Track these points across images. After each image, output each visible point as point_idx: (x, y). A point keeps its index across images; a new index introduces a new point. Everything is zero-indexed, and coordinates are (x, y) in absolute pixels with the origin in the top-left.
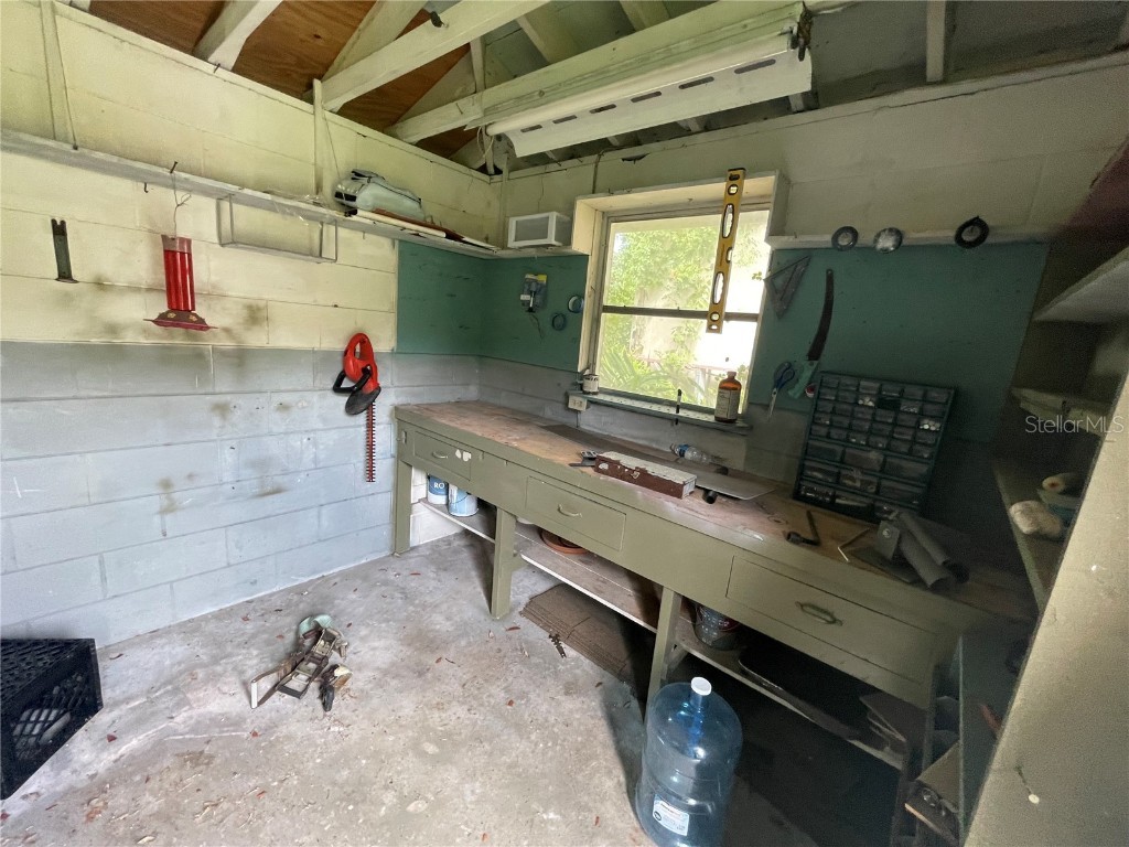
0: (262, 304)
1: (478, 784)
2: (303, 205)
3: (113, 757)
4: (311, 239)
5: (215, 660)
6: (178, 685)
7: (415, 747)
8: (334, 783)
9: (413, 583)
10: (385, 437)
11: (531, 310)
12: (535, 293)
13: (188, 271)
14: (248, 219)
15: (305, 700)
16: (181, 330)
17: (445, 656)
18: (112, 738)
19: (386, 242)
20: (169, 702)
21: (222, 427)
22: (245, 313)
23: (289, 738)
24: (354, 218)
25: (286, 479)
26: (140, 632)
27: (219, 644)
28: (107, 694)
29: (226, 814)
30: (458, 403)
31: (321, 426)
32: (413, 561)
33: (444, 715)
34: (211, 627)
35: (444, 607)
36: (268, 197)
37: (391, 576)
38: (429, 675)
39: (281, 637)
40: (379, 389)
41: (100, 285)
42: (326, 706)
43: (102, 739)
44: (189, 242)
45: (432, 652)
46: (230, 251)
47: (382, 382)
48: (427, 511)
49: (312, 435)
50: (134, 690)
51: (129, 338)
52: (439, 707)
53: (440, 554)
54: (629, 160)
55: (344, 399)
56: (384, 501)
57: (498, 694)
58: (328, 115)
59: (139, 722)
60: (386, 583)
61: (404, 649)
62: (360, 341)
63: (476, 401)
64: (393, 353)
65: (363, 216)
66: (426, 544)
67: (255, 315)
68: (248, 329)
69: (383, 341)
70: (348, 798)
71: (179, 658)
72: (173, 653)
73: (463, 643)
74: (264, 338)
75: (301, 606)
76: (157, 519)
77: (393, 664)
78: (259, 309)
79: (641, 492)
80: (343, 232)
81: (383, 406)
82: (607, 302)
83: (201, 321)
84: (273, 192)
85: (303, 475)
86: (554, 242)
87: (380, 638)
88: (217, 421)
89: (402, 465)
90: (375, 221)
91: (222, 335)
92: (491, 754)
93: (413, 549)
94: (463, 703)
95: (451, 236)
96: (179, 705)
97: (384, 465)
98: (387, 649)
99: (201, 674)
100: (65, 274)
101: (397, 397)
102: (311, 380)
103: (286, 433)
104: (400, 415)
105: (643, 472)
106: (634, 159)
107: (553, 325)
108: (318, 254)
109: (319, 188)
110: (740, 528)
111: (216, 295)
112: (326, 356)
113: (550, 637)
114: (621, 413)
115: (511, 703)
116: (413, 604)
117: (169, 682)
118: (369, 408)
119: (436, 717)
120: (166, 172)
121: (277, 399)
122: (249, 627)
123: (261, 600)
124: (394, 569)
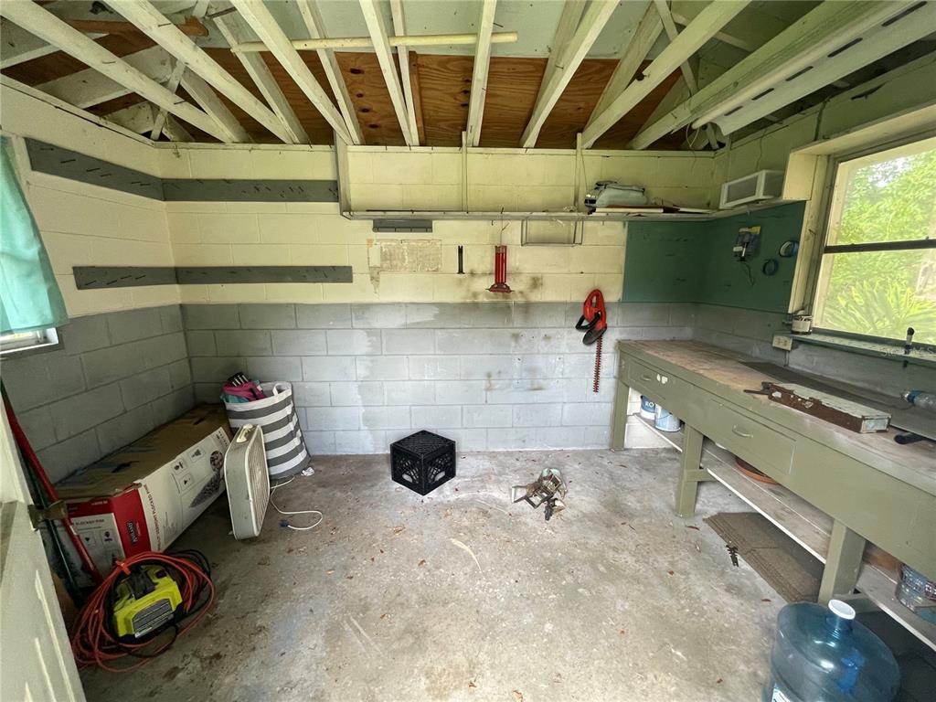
0: (539, 276)
1: (627, 604)
2: (563, 214)
3: (457, 497)
4: (569, 232)
5: (500, 474)
6: (484, 479)
7: (593, 563)
8: (542, 556)
9: (619, 471)
10: (610, 363)
11: (742, 259)
12: (748, 243)
13: (504, 261)
14: (536, 228)
15: (536, 510)
16: (501, 294)
17: (628, 523)
18: (457, 490)
19: (619, 225)
20: (478, 484)
21: (515, 347)
22: (530, 282)
23: (525, 524)
24: (594, 214)
25: (545, 382)
26: (474, 450)
27: (504, 468)
28: (457, 472)
29: (492, 541)
30: (673, 341)
31: (567, 351)
32: (624, 457)
33: (616, 556)
34: (501, 458)
35: (639, 494)
36: (545, 214)
37: (605, 462)
38: (614, 529)
39: (533, 474)
40: (606, 328)
41: (472, 274)
42: (547, 518)
43: (454, 489)
44: (506, 247)
45: (621, 516)
46: (527, 248)
47: (609, 322)
48: (640, 424)
49: (562, 356)
50: (467, 474)
51: (482, 299)
52: (615, 550)
53: (646, 458)
54: (860, 96)
55: (583, 334)
56: (607, 409)
57: (663, 563)
58: (585, 152)
59: (467, 488)
60: (601, 465)
61: (602, 508)
62: (597, 294)
63: (691, 341)
64: (620, 303)
65: (600, 212)
66: (637, 449)
67: (536, 283)
68: (531, 292)
69: (612, 295)
70: (548, 567)
71: (485, 467)
72: (485, 464)
73: (645, 521)
74: (539, 296)
75: (546, 462)
76: (484, 392)
77: (591, 513)
78: (538, 279)
79: (809, 420)
80: (589, 224)
81: (610, 339)
82: (830, 242)
83: (508, 288)
84: (549, 210)
85: (555, 381)
86: (761, 197)
87: (587, 496)
88: (513, 344)
89: (621, 384)
90: (607, 213)
91: (519, 295)
92: (643, 593)
93: (626, 450)
94: (634, 556)
95: (667, 210)
96: (483, 487)
97: (608, 383)
98: (589, 503)
99: (493, 477)
100: (461, 271)
101: (621, 333)
102: (563, 320)
103: (547, 354)
104: (622, 348)
105: (817, 403)
106: (866, 94)
107: (764, 271)
108: (571, 241)
109: (576, 199)
110: (922, 470)
111: (518, 273)
112: (574, 305)
113: (727, 546)
114: (838, 354)
115: (671, 573)
116: (615, 483)
117: (480, 476)
118: (600, 339)
119: (610, 554)
120: (499, 214)
121: (544, 332)
122: (518, 464)
123: (527, 452)
124: (608, 459)
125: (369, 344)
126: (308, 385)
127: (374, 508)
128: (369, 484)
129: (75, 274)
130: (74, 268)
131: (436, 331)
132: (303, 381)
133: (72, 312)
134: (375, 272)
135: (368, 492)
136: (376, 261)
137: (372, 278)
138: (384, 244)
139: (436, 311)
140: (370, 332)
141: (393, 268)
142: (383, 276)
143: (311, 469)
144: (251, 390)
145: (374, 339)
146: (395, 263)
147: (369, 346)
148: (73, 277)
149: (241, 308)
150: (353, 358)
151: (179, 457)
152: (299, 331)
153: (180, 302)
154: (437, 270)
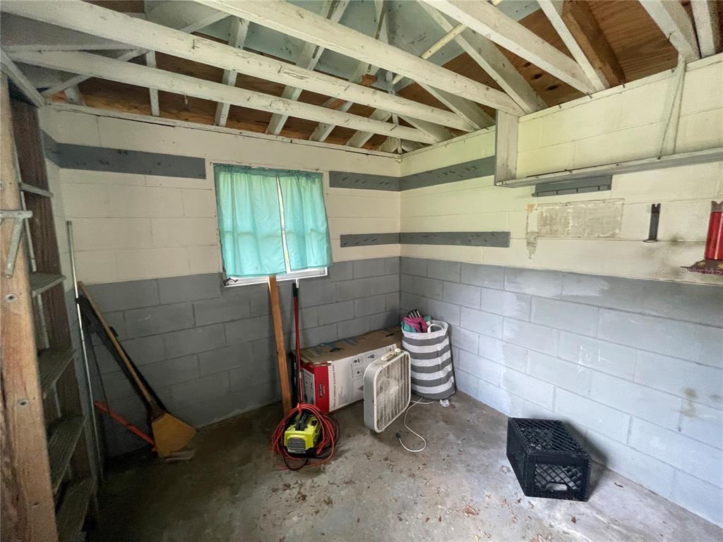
3: (566, 529)
18: (574, 520)
41: (676, 241)
43: (570, 515)
50: (607, 511)
59: (593, 529)
71: (649, 523)
76: (676, 414)
100: (653, 237)
125: (519, 308)
126: (463, 331)
127: (469, 471)
128: (482, 444)
129: (341, 238)
130: (341, 236)
131: (601, 310)
132: (460, 326)
133: (336, 260)
134: (532, 237)
135: (474, 451)
136: (534, 227)
137: (529, 243)
138: (545, 208)
139: (605, 286)
140: (520, 296)
141: (553, 234)
142: (540, 242)
143: (447, 402)
144: (420, 324)
145: (523, 304)
146: (555, 228)
147: (518, 311)
148: (339, 241)
149: (429, 262)
150: (501, 318)
151: (359, 355)
152: (461, 285)
153: (399, 255)
154: (613, 236)
